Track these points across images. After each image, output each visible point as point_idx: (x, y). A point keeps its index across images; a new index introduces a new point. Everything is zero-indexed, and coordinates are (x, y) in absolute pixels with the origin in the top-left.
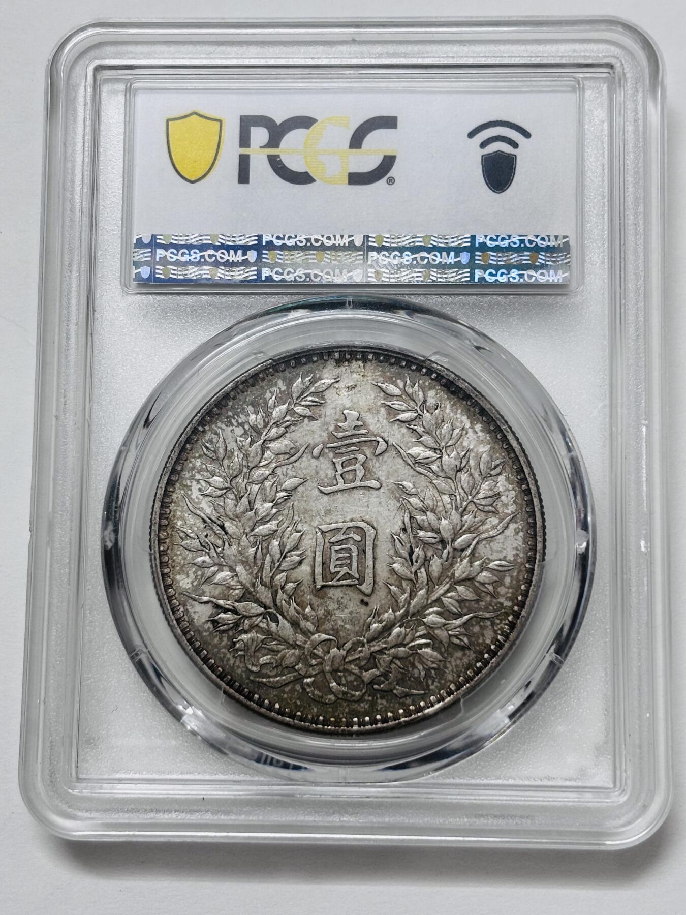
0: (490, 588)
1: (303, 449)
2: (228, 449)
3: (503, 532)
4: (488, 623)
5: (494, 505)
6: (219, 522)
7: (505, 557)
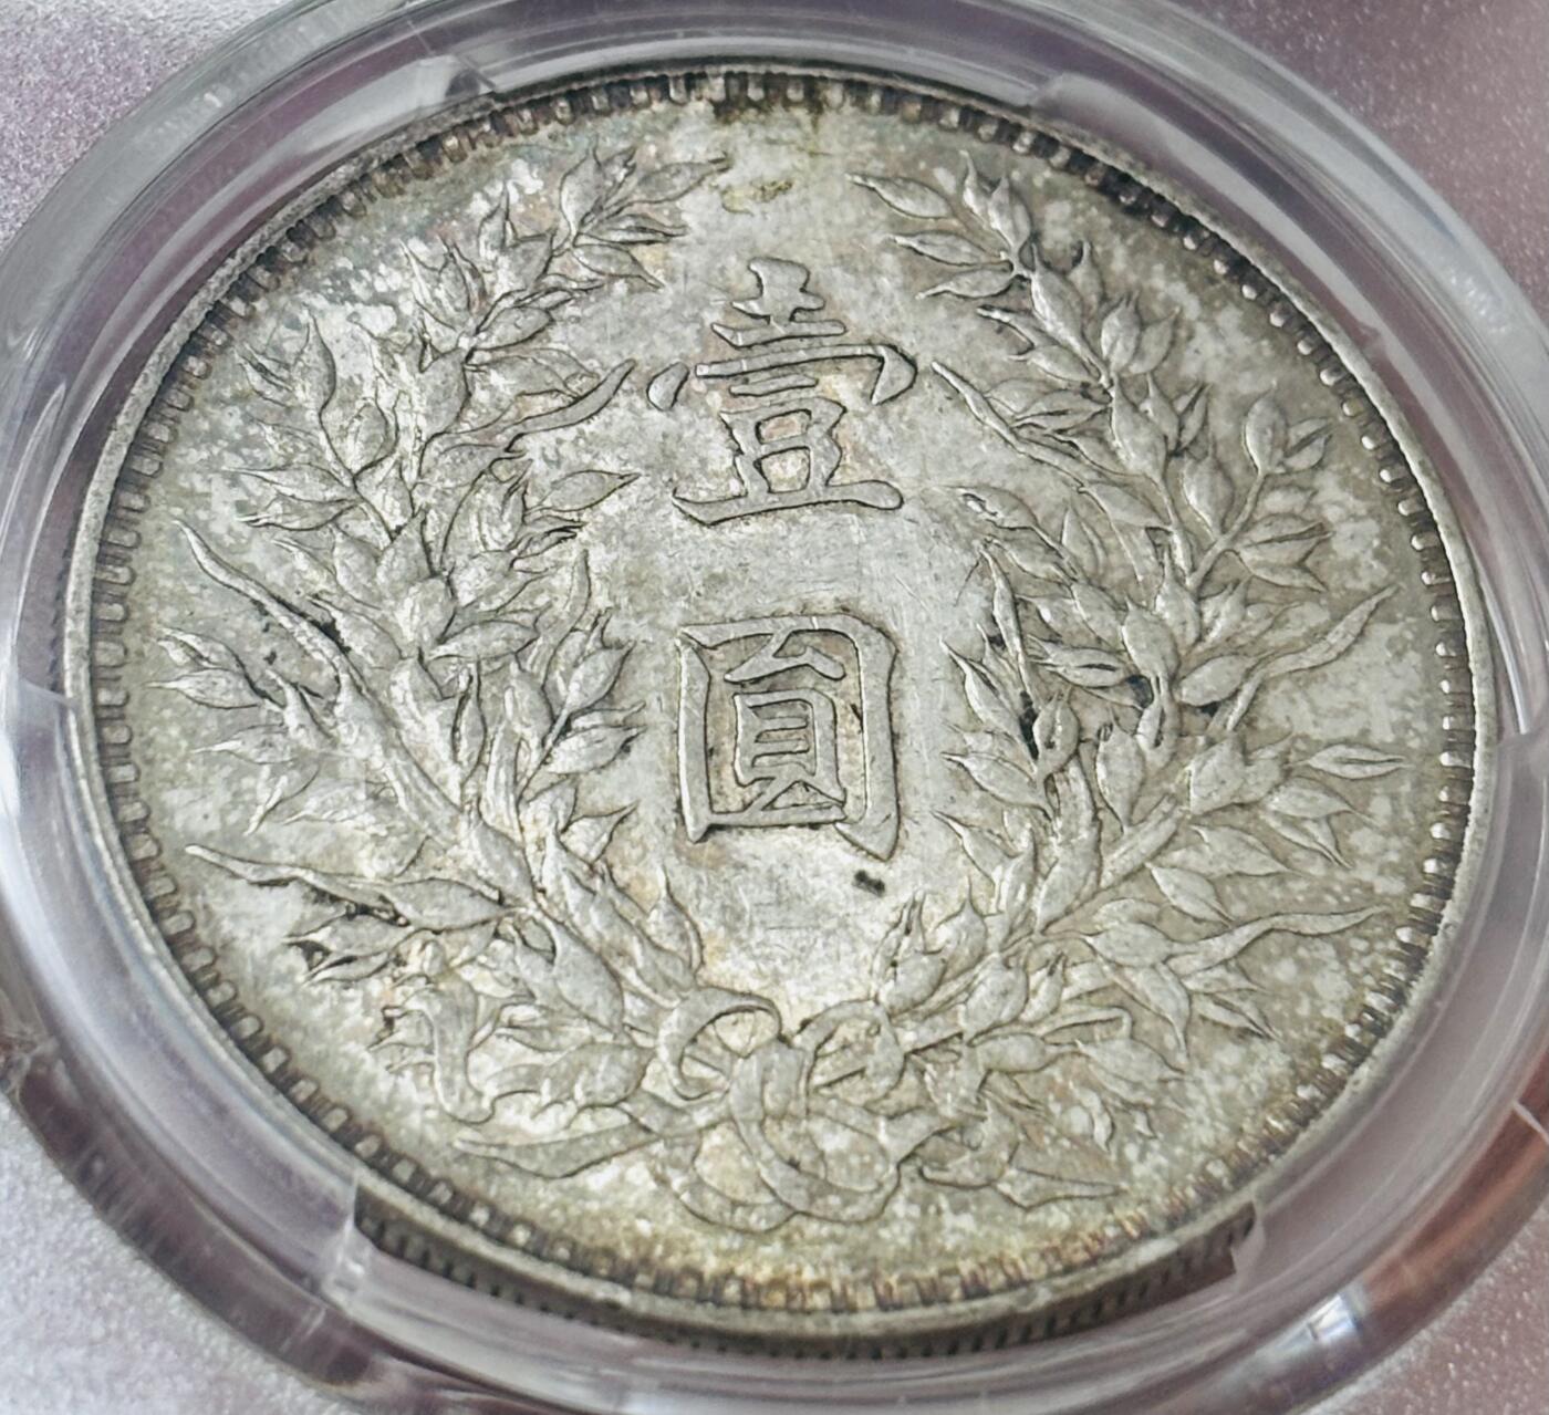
0: (1321, 836)
1: (615, 379)
2: (341, 374)
3: (1348, 650)
4: (1328, 951)
5: (1309, 563)
6: (316, 614)
7: (1365, 732)
